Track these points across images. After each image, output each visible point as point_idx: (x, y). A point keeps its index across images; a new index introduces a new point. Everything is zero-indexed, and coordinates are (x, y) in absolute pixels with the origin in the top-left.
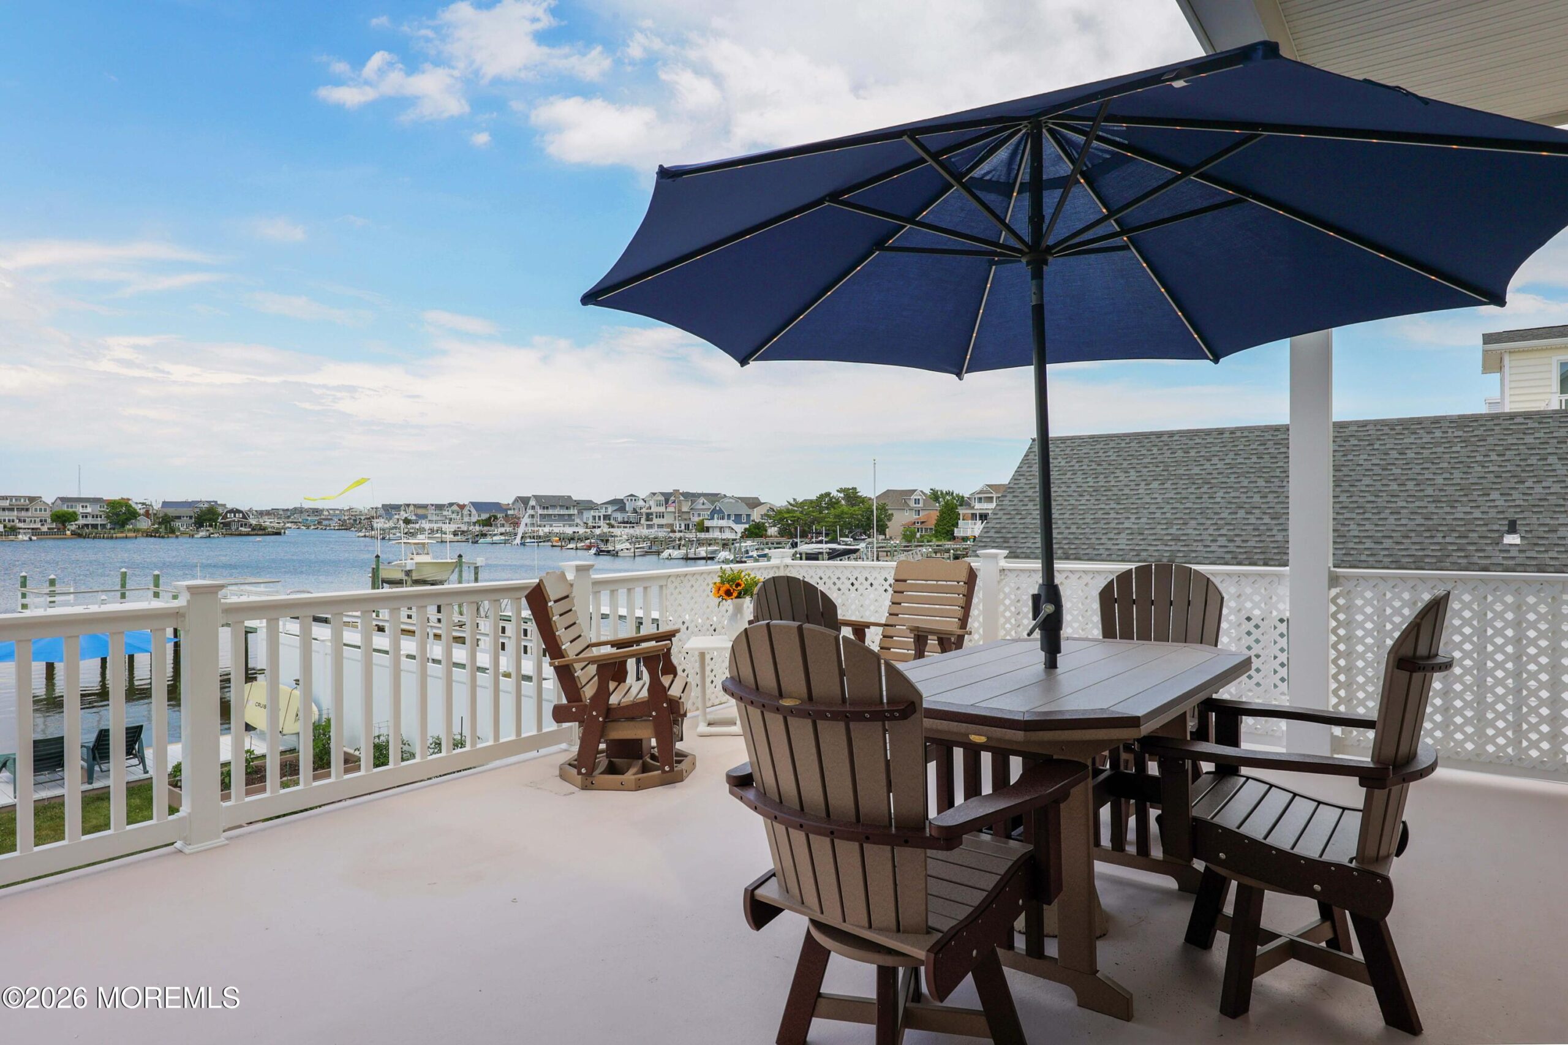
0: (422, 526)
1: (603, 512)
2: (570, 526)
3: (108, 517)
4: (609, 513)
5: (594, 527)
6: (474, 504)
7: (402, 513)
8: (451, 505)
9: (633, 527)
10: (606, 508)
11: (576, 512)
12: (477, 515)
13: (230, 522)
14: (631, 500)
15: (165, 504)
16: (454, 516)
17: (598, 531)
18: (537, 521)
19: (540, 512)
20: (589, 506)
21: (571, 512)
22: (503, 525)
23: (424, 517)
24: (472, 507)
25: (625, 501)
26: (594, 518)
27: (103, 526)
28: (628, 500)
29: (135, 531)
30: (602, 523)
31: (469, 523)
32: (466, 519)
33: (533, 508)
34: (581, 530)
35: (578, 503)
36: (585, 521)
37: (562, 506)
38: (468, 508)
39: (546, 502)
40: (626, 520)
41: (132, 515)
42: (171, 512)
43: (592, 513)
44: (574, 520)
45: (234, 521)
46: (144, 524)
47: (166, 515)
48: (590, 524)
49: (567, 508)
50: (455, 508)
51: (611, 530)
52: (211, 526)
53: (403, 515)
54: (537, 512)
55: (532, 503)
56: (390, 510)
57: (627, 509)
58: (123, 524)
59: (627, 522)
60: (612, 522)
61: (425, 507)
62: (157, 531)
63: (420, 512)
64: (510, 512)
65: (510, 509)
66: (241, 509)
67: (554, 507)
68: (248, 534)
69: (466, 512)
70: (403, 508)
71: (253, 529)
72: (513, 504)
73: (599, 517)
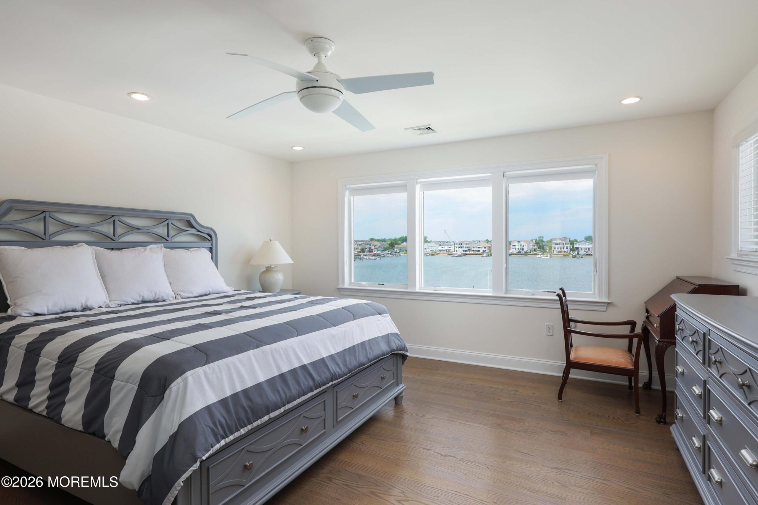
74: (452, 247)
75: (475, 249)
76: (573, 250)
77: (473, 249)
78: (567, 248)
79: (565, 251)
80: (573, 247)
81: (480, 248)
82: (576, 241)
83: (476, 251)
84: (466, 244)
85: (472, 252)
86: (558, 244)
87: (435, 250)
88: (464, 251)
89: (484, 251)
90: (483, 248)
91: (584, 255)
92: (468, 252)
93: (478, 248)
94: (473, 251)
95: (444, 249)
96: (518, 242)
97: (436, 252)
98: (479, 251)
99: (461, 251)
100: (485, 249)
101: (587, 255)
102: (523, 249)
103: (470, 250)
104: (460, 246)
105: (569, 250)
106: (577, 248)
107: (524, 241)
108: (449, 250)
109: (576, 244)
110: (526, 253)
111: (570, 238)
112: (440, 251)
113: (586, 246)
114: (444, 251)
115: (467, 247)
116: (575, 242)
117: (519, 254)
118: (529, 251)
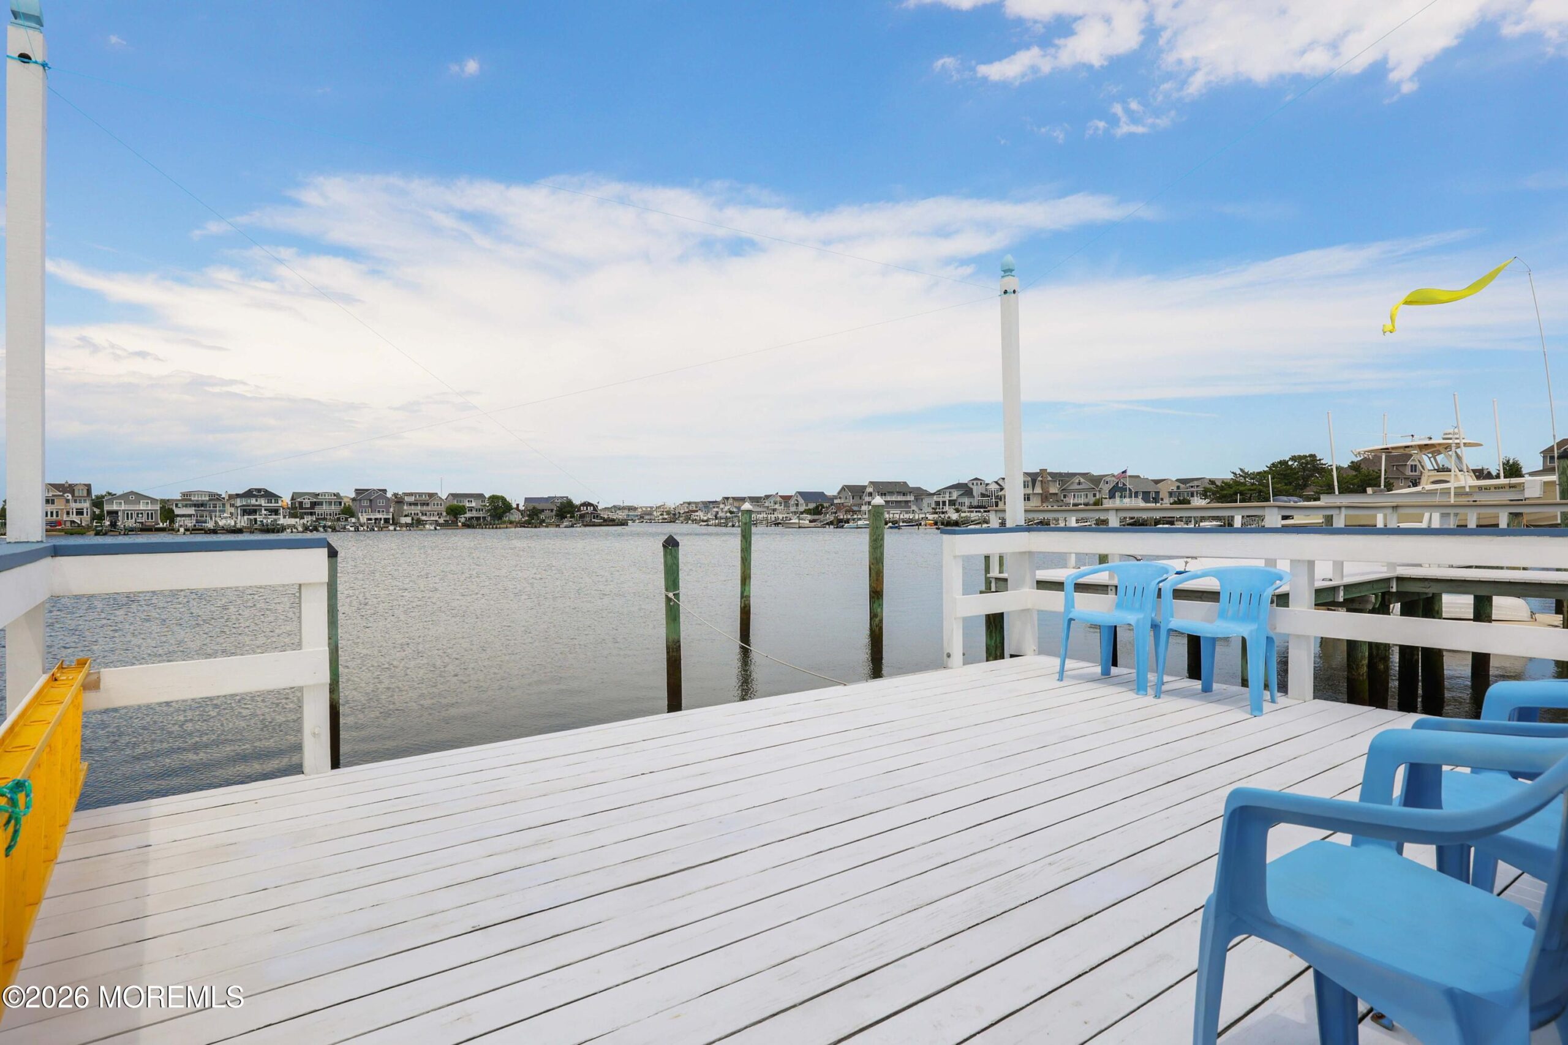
2: (905, 512)
3: (488, 511)
4: (954, 497)
6: (801, 493)
8: (775, 497)
11: (912, 499)
12: (804, 505)
13: (585, 514)
14: (977, 484)
15: (531, 500)
21: (908, 498)
24: (799, 496)
25: (970, 486)
27: (484, 518)
28: (973, 484)
29: (511, 522)
31: (793, 513)
32: (793, 509)
33: (870, 494)
37: (898, 493)
38: (795, 498)
39: (885, 489)
41: (507, 507)
42: (540, 506)
44: (910, 507)
45: (588, 513)
46: (516, 517)
47: (534, 508)
48: (936, 510)
49: (904, 494)
52: (570, 518)
57: (974, 494)
58: (500, 517)
60: (959, 507)
62: (527, 522)
64: (834, 502)
65: (836, 499)
66: (594, 503)
67: (893, 493)
68: (599, 525)
69: (792, 502)
71: (603, 521)
72: (839, 493)
73: (943, 502)
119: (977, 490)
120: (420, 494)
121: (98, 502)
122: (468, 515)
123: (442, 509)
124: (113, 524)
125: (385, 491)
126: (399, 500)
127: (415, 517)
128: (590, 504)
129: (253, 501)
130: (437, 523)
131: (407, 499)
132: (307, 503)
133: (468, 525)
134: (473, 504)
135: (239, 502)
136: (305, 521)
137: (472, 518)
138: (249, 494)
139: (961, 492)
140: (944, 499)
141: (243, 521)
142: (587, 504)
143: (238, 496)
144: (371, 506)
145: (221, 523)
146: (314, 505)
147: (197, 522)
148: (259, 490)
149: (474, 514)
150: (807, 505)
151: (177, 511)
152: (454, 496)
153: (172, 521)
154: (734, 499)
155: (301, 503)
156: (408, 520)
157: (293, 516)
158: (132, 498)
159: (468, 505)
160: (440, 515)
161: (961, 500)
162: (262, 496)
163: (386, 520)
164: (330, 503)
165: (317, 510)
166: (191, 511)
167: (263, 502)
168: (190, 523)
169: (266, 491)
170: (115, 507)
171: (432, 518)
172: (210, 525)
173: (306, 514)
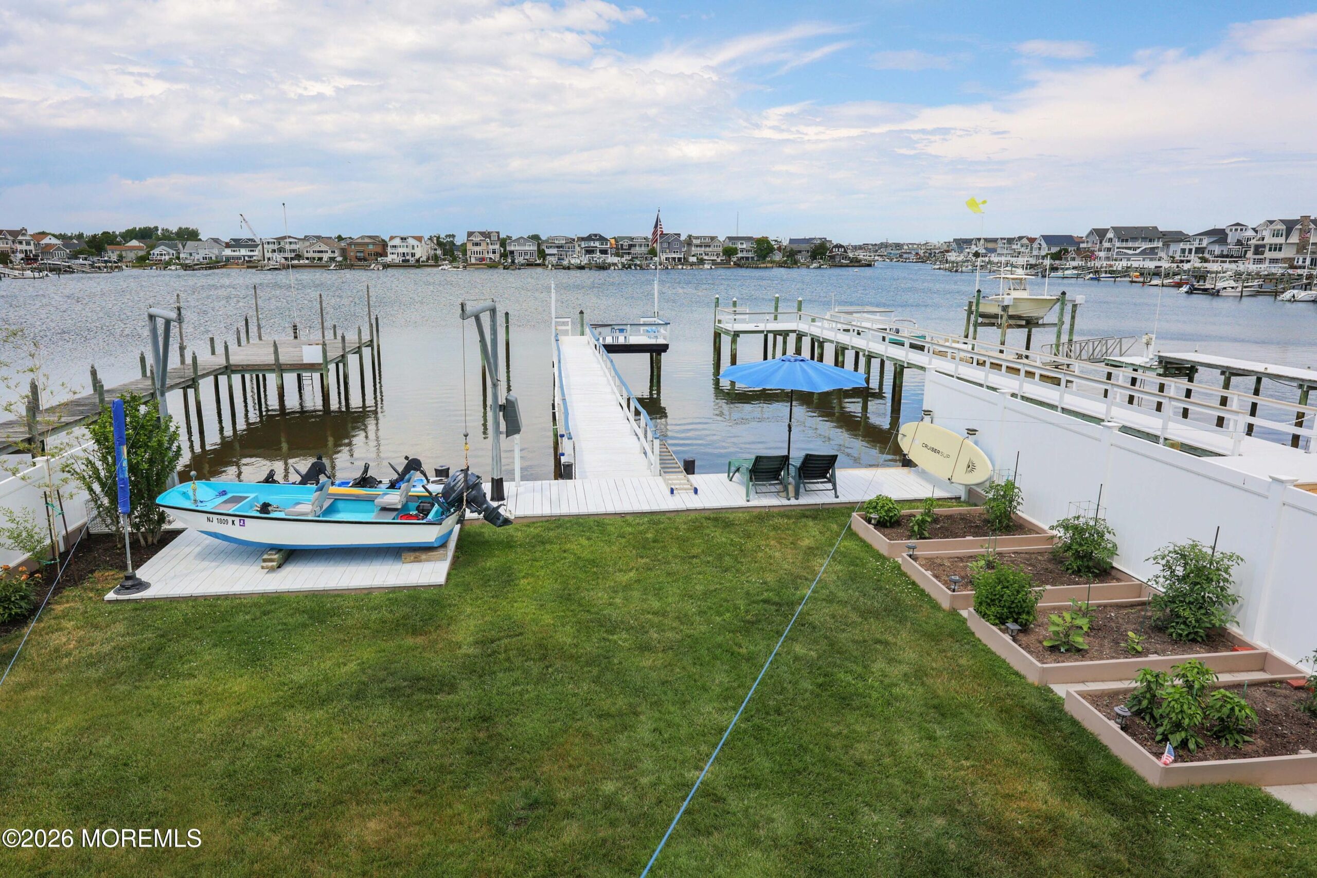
0: (992, 259)
1: (1196, 244)
2: (1151, 260)
3: (755, 252)
4: (1204, 244)
5: (1182, 261)
6: (1045, 236)
7: (973, 247)
8: (1020, 238)
9: (1236, 262)
10: (1201, 240)
11: (1160, 244)
12: (1047, 248)
13: (835, 255)
14: (1235, 230)
15: (792, 241)
16: (1023, 250)
17: (1186, 266)
18: (1112, 255)
19: (1118, 244)
20: (1178, 237)
21: (1155, 245)
22: (1074, 259)
23: (994, 250)
24: (1043, 239)
25: (1228, 231)
26: (1183, 251)
27: (752, 258)
28: (1231, 230)
29: (772, 262)
30: (1193, 257)
31: (1037, 257)
32: (1035, 253)
33: (1110, 240)
34: (1165, 264)
35: (1164, 234)
36: (1171, 254)
37: (1144, 239)
38: (1040, 241)
39: (1127, 235)
40: (1225, 253)
41: (770, 248)
42: (795, 247)
43: (1182, 245)
44: (1157, 254)
45: (838, 254)
46: (778, 257)
47: (792, 250)
48: (1178, 258)
49: (1150, 241)
50: (1025, 241)
51: (1205, 265)
52: (821, 258)
53: (974, 249)
54: (1114, 245)
55: (1110, 235)
56: (962, 243)
57: (1229, 241)
58: (764, 257)
59: (1227, 256)
60: (1206, 255)
61: (995, 240)
62: (785, 262)
63: (990, 245)
64: (1082, 245)
65: (1083, 242)
66: (844, 244)
67: (1135, 239)
68: (847, 266)
69: (1035, 245)
70: (974, 242)
71: (851, 262)
72: (1087, 236)
73: (1190, 250)
74: (257, 250)
75: (309, 255)
76: (504, 255)
77: (306, 255)
78: (494, 252)
79: (491, 258)
80: (505, 250)
81: (322, 252)
82: (509, 238)
83: (314, 259)
84: (290, 243)
85: (307, 262)
86: (477, 244)
87: (216, 257)
88: (286, 259)
89: (332, 259)
90: (330, 252)
91: (522, 265)
92: (296, 262)
93: (319, 252)
94: (307, 259)
95: (237, 254)
96: (402, 239)
97: (219, 262)
98: (320, 259)
99: (279, 258)
100: (332, 255)
101: (528, 265)
102: (413, 255)
103: (299, 257)
104: (276, 247)
105: (498, 255)
106: (512, 252)
107: (414, 237)
108: (250, 257)
109: (510, 244)
110: (418, 264)
111: (498, 233)
112: (228, 259)
113: (527, 248)
114: (239, 258)
115: (294, 251)
116: (508, 241)
117: (405, 264)
118: (424, 258)
119: (1232, 238)
120: (705, 238)
121: (503, 243)
122: (740, 255)
123: (720, 249)
124: (513, 262)
125: (679, 235)
126: (689, 242)
127: (700, 257)
128: (841, 246)
129: (592, 244)
130: (714, 262)
131: (695, 242)
132: (626, 244)
133: (738, 265)
134: (744, 246)
135: (583, 244)
136: (623, 260)
137: (742, 258)
138: (589, 238)
139: (1212, 240)
140: (1191, 247)
141: (585, 260)
142: (839, 246)
143: (583, 239)
144: (669, 248)
145: (573, 261)
146: (631, 246)
147: (559, 259)
148: (596, 235)
149: (745, 254)
150: (1049, 249)
151: (548, 251)
152: (730, 238)
153: (544, 259)
154: (986, 240)
155: (622, 245)
156: (694, 259)
157: (617, 255)
158: (522, 241)
159: (739, 246)
160: (718, 255)
161: (1211, 248)
162: (597, 240)
163: (680, 259)
164: (641, 246)
165: (634, 251)
166: (554, 251)
167: (597, 244)
168: (554, 260)
169: (600, 236)
170: (512, 248)
171: (712, 258)
172: (565, 263)
173: (625, 253)
